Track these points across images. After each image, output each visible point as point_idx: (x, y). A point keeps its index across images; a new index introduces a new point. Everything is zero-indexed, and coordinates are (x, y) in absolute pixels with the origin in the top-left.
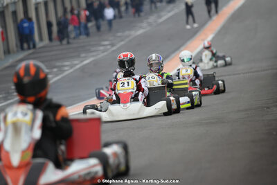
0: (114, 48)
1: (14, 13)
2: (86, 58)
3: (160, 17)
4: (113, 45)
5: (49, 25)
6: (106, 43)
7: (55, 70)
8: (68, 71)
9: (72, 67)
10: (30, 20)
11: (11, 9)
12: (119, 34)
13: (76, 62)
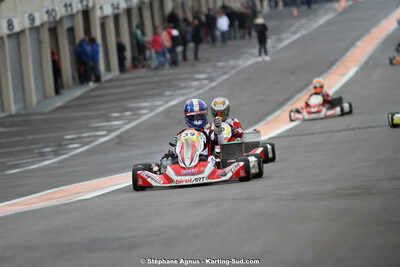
0: (213, 84)
1: (71, 31)
2: (172, 97)
3: (280, 40)
4: (211, 79)
5: (121, 48)
6: (202, 76)
7: (128, 113)
8: (147, 116)
9: (152, 109)
10: (93, 41)
11: (67, 24)
12: (220, 64)
13: (158, 103)
